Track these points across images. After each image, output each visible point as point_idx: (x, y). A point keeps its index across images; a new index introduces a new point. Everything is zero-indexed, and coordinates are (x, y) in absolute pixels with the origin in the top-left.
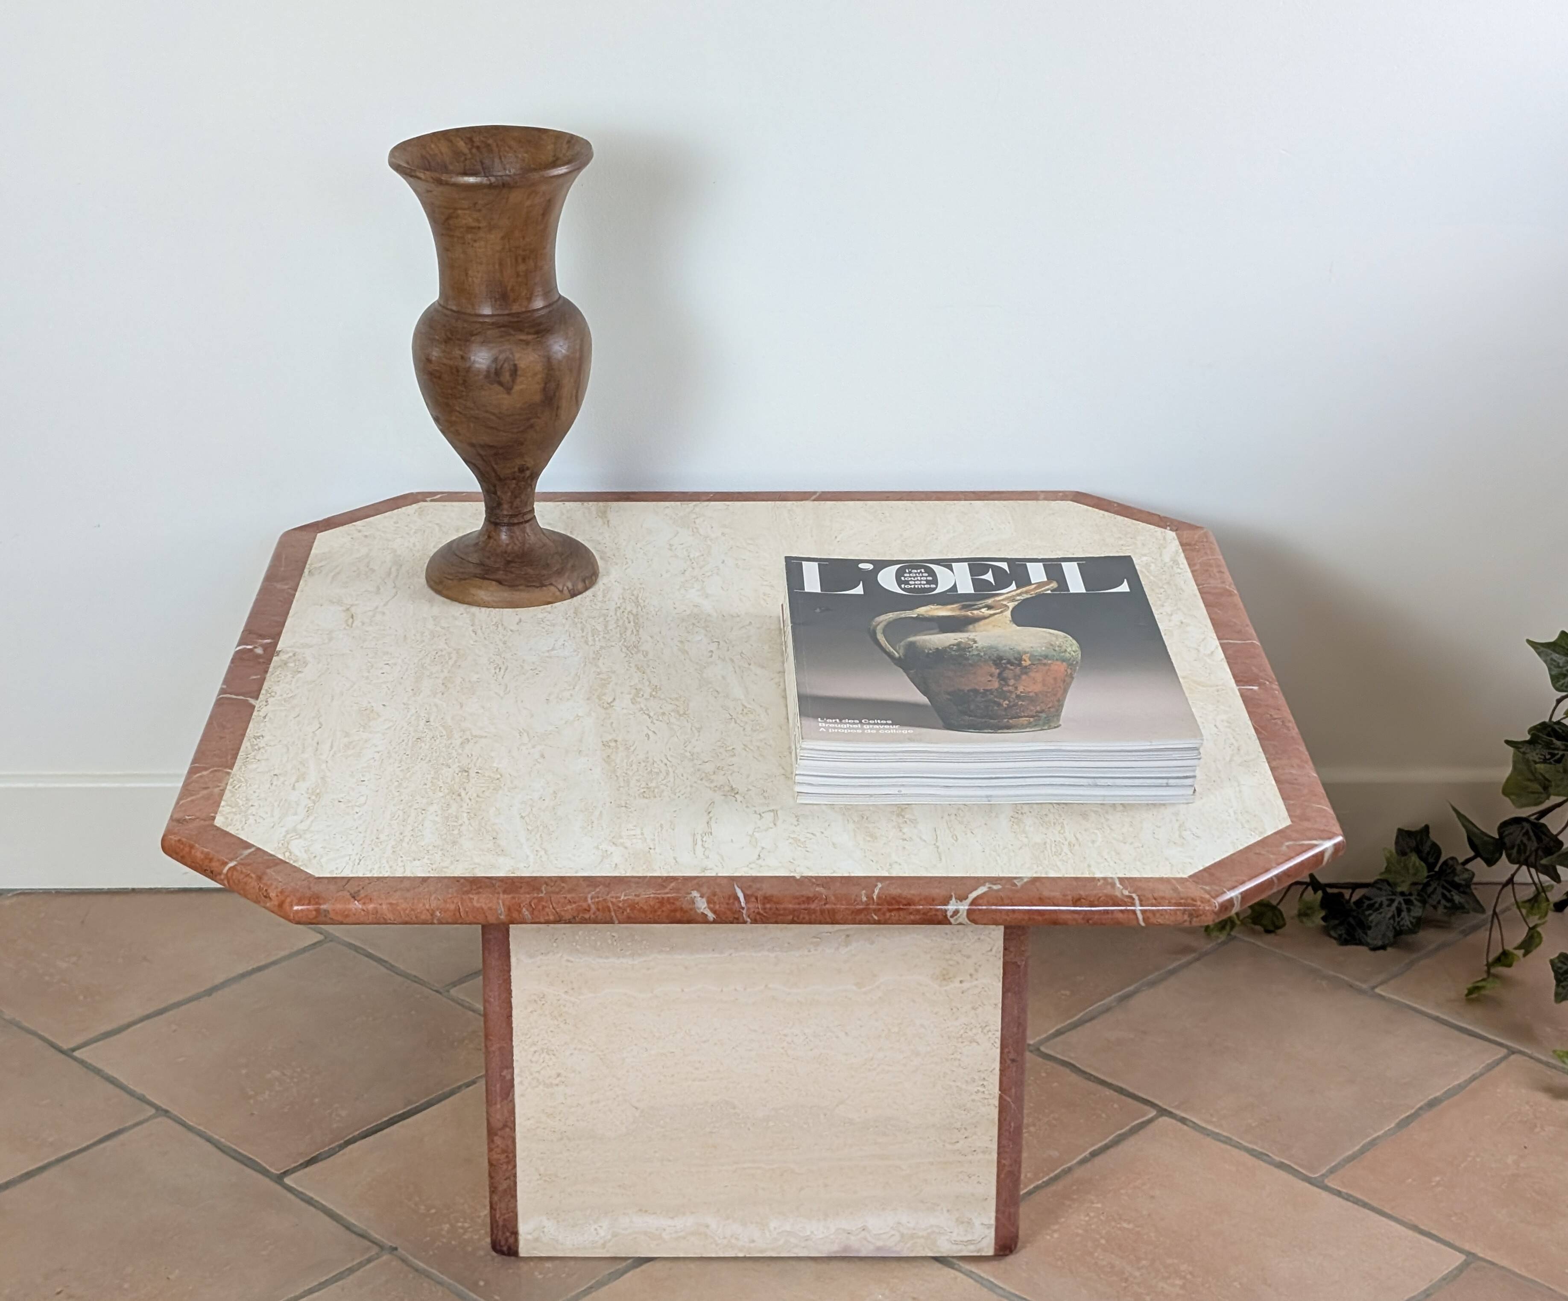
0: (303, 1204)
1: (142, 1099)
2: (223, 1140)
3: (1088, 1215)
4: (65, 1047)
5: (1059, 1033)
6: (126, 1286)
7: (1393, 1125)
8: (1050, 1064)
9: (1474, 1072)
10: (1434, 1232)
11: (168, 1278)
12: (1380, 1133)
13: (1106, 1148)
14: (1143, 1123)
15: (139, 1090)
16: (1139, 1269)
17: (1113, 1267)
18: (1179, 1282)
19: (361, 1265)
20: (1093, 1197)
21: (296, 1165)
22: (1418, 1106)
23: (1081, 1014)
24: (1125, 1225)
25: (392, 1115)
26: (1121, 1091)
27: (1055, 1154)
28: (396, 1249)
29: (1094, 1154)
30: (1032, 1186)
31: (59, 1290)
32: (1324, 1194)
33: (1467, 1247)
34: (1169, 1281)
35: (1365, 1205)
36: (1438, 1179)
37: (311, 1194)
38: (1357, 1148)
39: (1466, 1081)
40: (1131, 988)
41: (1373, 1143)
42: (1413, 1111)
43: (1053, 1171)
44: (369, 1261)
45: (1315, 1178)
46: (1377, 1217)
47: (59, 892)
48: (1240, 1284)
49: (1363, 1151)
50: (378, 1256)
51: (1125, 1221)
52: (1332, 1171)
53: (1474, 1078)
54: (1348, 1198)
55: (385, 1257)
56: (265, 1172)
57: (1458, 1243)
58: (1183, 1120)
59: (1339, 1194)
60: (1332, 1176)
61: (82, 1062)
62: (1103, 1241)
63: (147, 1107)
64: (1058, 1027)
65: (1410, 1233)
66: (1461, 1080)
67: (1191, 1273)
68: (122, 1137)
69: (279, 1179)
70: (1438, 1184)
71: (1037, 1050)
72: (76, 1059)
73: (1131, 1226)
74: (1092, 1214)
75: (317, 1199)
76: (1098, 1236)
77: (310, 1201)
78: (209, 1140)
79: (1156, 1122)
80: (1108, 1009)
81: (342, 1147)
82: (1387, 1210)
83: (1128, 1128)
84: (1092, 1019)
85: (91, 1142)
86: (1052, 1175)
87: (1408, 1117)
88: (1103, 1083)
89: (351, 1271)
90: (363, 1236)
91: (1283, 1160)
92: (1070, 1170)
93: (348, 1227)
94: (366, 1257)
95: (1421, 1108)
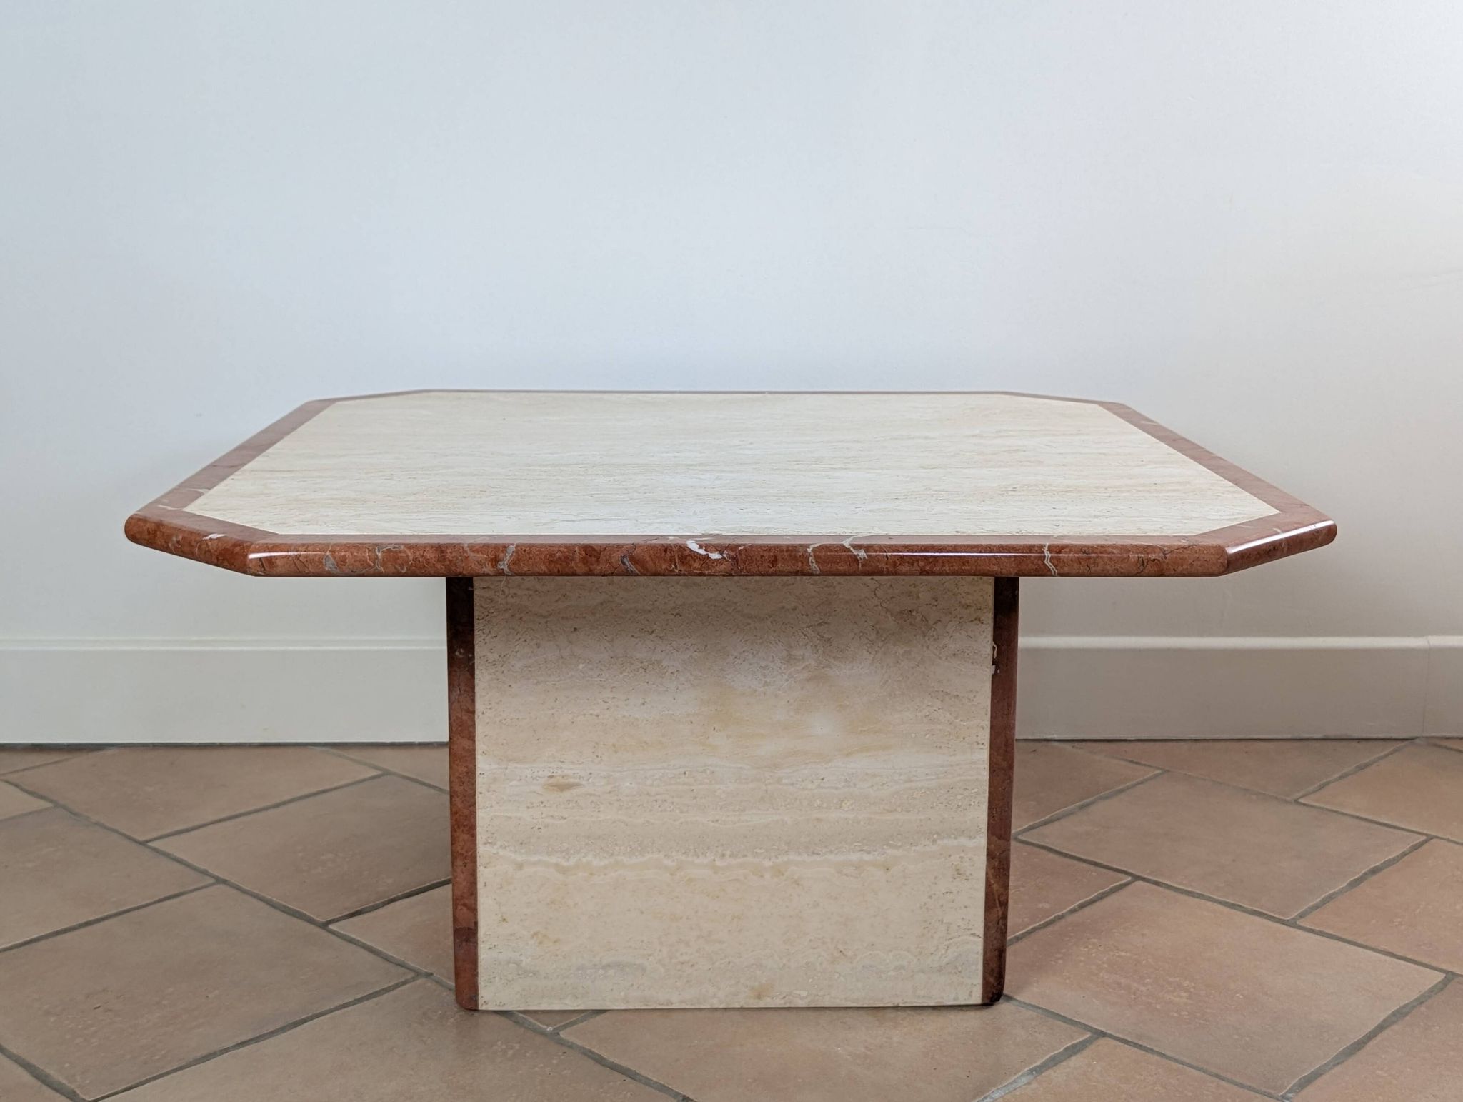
0: (345, 943)
1: (205, 873)
2: (275, 899)
3: (1087, 947)
4: (141, 839)
5: (1031, 828)
6: (165, 1002)
7: (1344, 885)
8: (1029, 848)
9: (1403, 850)
10: (1409, 956)
11: (207, 997)
12: (1336, 890)
13: (1092, 902)
14: (1121, 885)
15: (203, 867)
16: (1144, 985)
17: (1119, 984)
18: (1183, 994)
19: (396, 986)
20: (1088, 935)
21: (340, 916)
22: (1363, 871)
23: (1049, 816)
24: (1123, 954)
25: (432, 883)
26: (1096, 864)
27: (1047, 906)
28: (432, 974)
29: (1082, 906)
30: (1030, 928)
31: (97, 1006)
32: (1299, 932)
33: (1444, 967)
34: (1175, 994)
35: (1339, 939)
36: (1399, 920)
37: (353, 936)
38: (1318, 900)
39: (1398, 856)
40: (1088, 801)
41: (1331, 898)
42: (1360, 875)
43: (1048, 917)
44: (405, 983)
45: (1288, 920)
46: (1353, 947)
47: (155, 746)
48: (1242, 995)
49: (1324, 902)
50: (413, 979)
51: (1122, 951)
52: (1302, 916)
53: (1404, 854)
54: (1322, 934)
55: (420, 981)
56: (311, 921)
57: (1434, 964)
58: (1157, 883)
59: (1312, 931)
60: (1302, 920)
61: (155, 850)
62: (1105, 966)
63: (208, 878)
64: (1031, 823)
65: (1388, 958)
66: (1394, 855)
67: (1194, 987)
68: (184, 897)
69: (324, 926)
70: (1400, 924)
71: (1016, 839)
72: (150, 847)
73: (1128, 954)
74: (1090, 947)
75: (358, 939)
76: (1100, 962)
77: (351, 941)
78: (262, 899)
79: (1133, 885)
80: (1071, 813)
81: (385, 904)
82: (1360, 941)
83: (1109, 888)
84: (1058, 819)
85: (152, 901)
86: (1047, 920)
87: (1356, 880)
88: (1079, 859)
89: (387, 990)
90: (401, 965)
91: (1254, 908)
92: (1062, 917)
93: (387, 959)
94: (403, 980)
95: (1365, 874)
